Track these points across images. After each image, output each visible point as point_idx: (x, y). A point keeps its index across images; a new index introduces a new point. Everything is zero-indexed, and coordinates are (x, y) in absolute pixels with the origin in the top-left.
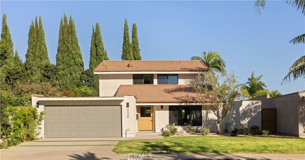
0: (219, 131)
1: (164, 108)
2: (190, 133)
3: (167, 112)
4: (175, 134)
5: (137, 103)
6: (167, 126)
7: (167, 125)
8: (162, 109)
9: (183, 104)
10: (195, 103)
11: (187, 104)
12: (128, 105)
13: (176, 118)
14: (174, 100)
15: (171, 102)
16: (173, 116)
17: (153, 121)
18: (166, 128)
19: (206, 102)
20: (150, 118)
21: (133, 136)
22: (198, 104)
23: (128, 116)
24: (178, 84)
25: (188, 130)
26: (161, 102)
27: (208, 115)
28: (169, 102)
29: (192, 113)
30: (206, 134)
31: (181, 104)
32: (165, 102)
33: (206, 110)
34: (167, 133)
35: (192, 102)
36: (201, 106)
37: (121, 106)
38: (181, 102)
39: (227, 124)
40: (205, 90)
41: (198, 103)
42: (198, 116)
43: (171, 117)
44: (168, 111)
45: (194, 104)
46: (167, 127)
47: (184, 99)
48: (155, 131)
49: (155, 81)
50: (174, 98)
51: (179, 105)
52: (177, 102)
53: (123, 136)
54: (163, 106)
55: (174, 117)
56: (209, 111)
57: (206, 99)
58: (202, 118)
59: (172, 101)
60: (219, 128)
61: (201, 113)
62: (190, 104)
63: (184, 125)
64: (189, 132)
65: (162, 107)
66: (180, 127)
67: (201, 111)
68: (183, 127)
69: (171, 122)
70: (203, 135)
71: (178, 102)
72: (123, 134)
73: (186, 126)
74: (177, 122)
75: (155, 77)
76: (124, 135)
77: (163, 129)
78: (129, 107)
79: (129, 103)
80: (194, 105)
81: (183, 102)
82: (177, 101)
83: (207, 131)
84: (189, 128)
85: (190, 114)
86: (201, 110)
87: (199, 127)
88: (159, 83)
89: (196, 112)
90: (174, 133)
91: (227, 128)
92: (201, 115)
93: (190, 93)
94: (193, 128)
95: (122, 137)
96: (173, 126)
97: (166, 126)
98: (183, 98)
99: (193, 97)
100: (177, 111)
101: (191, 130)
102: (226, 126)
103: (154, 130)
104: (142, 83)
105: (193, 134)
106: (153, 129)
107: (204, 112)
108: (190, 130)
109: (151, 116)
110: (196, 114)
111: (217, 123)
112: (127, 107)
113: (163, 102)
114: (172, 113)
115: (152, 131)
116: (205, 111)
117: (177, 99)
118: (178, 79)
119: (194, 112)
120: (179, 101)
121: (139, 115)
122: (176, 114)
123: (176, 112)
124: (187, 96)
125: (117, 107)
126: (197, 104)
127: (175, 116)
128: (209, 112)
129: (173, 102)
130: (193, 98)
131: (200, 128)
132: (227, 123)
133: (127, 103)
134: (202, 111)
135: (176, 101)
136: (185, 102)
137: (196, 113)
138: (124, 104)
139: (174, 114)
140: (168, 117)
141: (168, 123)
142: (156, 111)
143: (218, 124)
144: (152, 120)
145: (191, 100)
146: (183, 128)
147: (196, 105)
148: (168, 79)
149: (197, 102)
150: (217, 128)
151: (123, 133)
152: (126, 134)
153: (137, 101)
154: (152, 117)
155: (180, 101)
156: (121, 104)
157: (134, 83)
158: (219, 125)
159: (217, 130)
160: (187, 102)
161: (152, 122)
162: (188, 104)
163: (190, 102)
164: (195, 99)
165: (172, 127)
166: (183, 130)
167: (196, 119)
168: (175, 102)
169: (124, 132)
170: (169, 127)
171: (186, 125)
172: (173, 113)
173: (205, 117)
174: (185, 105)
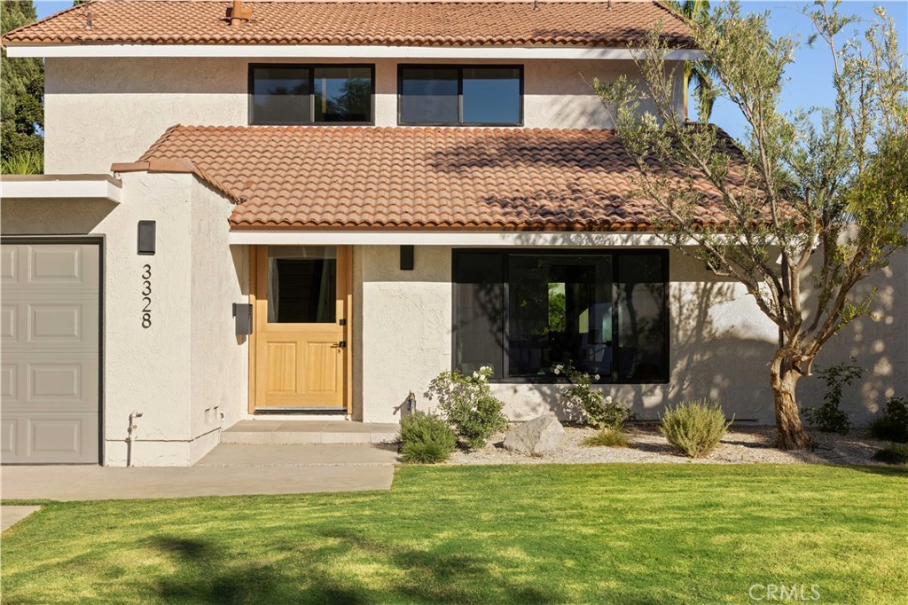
0: (791, 426)
1: (419, 261)
2: (589, 433)
3: (443, 291)
4: (481, 444)
5: (235, 226)
6: (438, 384)
7: (436, 375)
8: (407, 273)
9: (544, 239)
10: (625, 230)
11: (573, 236)
12: (147, 238)
13: (502, 329)
14: (483, 209)
15: (461, 227)
16: (476, 315)
17: (351, 347)
18: (436, 396)
19: (698, 225)
20: (333, 331)
21: (181, 457)
22: (644, 239)
23: (147, 319)
24: (521, 123)
25: (574, 410)
26: (395, 227)
27: (710, 311)
28: (448, 227)
29: (607, 298)
30: (701, 443)
31: (533, 236)
32: (421, 227)
33: (698, 281)
34: (427, 437)
35: (606, 227)
36: (662, 255)
37: (99, 241)
38: (529, 227)
39: (834, 372)
40: (692, 141)
41: (644, 230)
42: (643, 320)
43: (464, 323)
44: (447, 287)
45: (617, 240)
46: (440, 390)
47: (551, 206)
48: (359, 418)
49: (386, 106)
50: (490, 201)
51: (519, 243)
52: (503, 228)
53: (106, 461)
54: (416, 253)
55: (484, 322)
56: (716, 287)
57: (702, 209)
58: (673, 332)
59: (472, 217)
60: (790, 404)
61: (667, 297)
62: (594, 236)
63: (551, 379)
64: (585, 424)
65: (408, 257)
66: (524, 388)
67: (666, 287)
68: (545, 388)
69: (465, 359)
70: (682, 452)
71: (514, 227)
72: (107, 445)
73: (562, 386)
74: (506, 359)
75: (387, 78)
76: (115, 454)
77: (410, 402)
78: (152, 252)
79: (152, 223)
80: (618, 243)
81: (541, 228)
82: (504, 219)
83: (708, 427)
84: (587, 401)
85: (597, 306)
86: (665, 280)
87: (652, 392)
88: (406, 117)
89: (629, 291)
90: (477, 434)
91: (836, 401)
92: (665, 312)
93: (592, 174)
94: (609, 399)
95: (101, 462)
96: (475, 381)
97: (429, 383)
98: (544, 202)
99: (615, 197)
100: (506, 286)
101: (593, 408)
102: (830, 390)
103: (353, 405)
104: (301, 119)
105: (609, 442)
106: (345, 404)
107: (683, 292)
108: (592, 413)
109: (339, 315)
110: (630, 307)
111: (776, 369)
112: (140, 252)
113: (408, 227)
114: (476, 297)
115: (344, 412)
116: (693, 285)
117: (504, 206)
118: (522, 93)
119: (615, 295)
120: (517, 220)
121: (262, 307)
122: (498, 305)
123: (497, 290)
124: (574, 191)
125: (75, 250)
126: (636, 236)
127: (493, 319)
128: (720, 292)
129: (475, 227)
130: (615, 205)
131: (654, 397)
132: (837, 364)
133: (142, 224)
134: (674, 285)
135: (498, 217)
136: (556, 227)
137: (629, 297)
138: (118, 231)
139: (483, 307)
140: (449, 326)
141: (447, 365)
142: (366, 285)
143: (782, 377)
144: (344, 344)
145: (600, 216)
146: (543, 394)
147: (629, 243)
148: (460, 92)
149: (635, 228)
150: (779, 405)
151: (109, 433)
152: (128, 441)
153: (238, 218)
154: (344, 322)
155: (526, 216)
156: (96, 231)
157: (259, 116)
158: (789, 383)
159: (779, 421)
160: (570, 228)
161: (341, 356)
162: (580, 240)
163: (590, 227)
164: (627, 208)
165: (471, 387)
166: (544, 409)
167: (634, 337)
168: (488, 227)
169: (115, 426)
170: (452, 387)
171: (564, 377)
172: (482, 294)
173: (693, 323)
174: (559, 243)
